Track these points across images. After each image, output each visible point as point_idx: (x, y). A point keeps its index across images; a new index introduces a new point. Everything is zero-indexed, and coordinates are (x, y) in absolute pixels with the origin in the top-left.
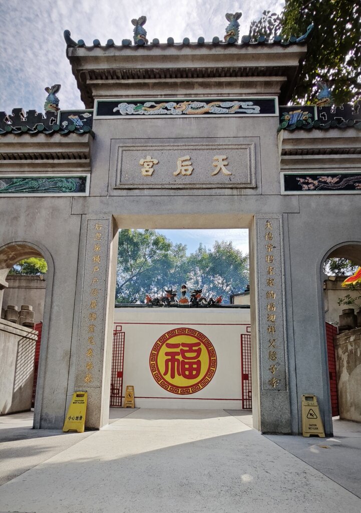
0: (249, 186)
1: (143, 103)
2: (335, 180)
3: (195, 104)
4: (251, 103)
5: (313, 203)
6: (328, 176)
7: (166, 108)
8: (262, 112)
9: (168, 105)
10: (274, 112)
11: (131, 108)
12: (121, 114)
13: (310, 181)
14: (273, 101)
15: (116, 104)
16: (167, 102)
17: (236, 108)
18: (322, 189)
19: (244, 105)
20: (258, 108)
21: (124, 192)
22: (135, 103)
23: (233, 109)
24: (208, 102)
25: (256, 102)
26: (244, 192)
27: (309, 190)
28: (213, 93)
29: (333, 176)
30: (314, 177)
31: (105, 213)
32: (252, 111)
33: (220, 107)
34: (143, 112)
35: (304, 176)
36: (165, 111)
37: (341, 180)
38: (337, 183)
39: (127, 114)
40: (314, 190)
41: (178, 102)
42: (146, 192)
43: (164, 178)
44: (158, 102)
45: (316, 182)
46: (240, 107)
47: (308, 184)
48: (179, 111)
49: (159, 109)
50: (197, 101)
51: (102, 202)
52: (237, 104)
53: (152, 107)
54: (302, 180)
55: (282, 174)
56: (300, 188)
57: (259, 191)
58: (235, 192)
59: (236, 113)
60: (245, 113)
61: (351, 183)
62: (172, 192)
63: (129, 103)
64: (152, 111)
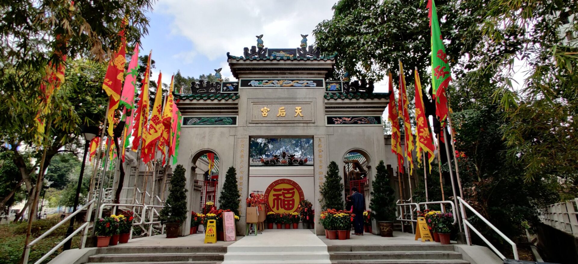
0: (311, 122)
1: (262, 80)
2: (350, 119)
3: (286, 82)
4: (312, 81)
5: (340, 130)
6: (346, 117)
7: (273, 83)
8: (317, 86)
9: (273, 82)
10: (322, 86)
11: (257, 83)
12: (252, 86)
13: (338, 119)
14: (322, 80)
15: (250, 81)
16: (274, 80)
17: (305, 84)
18: (344, 123)
19: (309, 82)
20: (315, 84)
21: (254, 125)
22: (259, 80)
23: (304, 84)
24: (292, 80)
25: (314, 81)
26: (309, 125)
27: (338, 124)
28: (294, 77)
29: (348, 117)
30: (340, 118)
31: (246, 135)
32: (313, 85)
33: (298, 83)
34: (262, 85)
35: (336, 118)
36: (273, 85)
37: (352, 119)
38: (350, 121)
39: (255, 86)
40: (340, 124)
41: (278, 80)
42: (264, 125)
43: (273, 118)
44: (269, 80)
45: (341, 120)
46: (307, 83)
47: (337, 121)
48: (279, 85)
49: (270, 84)
50: (288, 80)
51: (244, 129)
52: (305, 82)
53: (267, 82)
54: (335, 119)
55: (326, 116)
56: (334, 123)
57: (316, 124)
58: (305, 125)
59: (306, 86)
60: (309, 86)
61: (356, 121)
62: (276, 125)
63: (256, 80)
64: (267, 84)
